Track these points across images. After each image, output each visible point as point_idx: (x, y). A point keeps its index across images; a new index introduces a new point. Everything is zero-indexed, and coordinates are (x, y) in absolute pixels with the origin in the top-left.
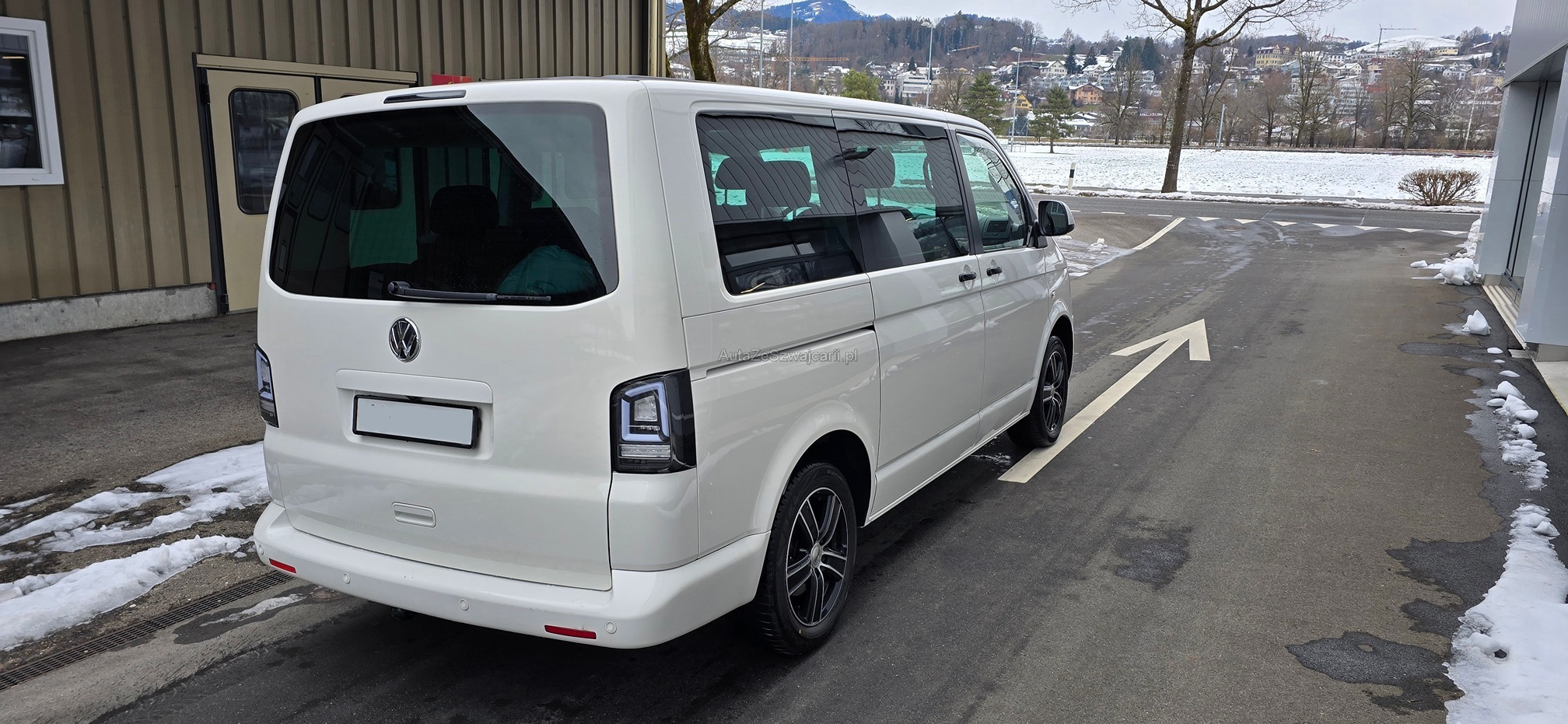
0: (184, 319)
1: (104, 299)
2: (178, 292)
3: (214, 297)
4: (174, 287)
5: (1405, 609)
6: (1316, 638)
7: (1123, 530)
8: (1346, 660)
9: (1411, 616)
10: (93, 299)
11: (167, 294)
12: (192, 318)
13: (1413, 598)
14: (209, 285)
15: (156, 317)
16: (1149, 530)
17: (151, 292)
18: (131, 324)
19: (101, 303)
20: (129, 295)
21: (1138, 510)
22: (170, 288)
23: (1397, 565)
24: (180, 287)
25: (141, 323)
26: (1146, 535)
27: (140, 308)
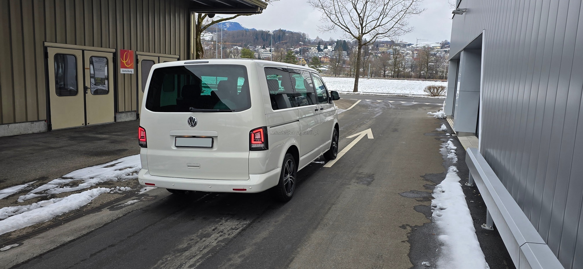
0: (36, 132)
1: (10, 125)
2: (35, 123)
3: (47, 125)
4: (33, 121)
5: (424, 186)
6: (404, 192)
7: (358, 175)
8: (411, 195)
9: (425, 187)
10: (7, 125)
11: (31, 124)
12: (39, 132)
13: (425, 184)
14: (45, 121)
15: (27, 132)
16: (364, 175)
17: (26, 123)
18: (19, 134)
19: (9, 127)
20: (19, 124)
21: (360, 171)
22: (32, 122)
23: (422, 178)
24: (36, 121)
25: (22, 134)
26: (363, 176)
27: (22, 128)
